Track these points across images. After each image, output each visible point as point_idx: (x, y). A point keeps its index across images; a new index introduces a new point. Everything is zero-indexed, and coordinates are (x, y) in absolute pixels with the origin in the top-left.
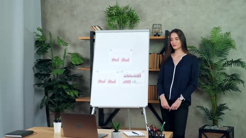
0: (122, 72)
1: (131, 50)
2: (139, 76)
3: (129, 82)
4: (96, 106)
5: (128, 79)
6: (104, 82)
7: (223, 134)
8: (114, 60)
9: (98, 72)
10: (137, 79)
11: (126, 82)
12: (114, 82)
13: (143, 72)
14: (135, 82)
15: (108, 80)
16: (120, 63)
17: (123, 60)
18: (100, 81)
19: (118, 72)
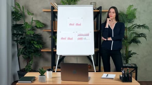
0: (77, 32)
1: (82, 18)
2: (88, 35)
3: (81, 39)
4: (61, 54)
5: (81, 37)
6: (65, 39)
7: (134, 69)
8: (71, 24)
9: (60, 32)
10: (87, 37)
11: (79, 39)
12: (72, 39)
13: (91, 32)
14: (85, 39)
15: (68, 37)
16: (75, 26)
17: (77, 24)
18: (62, 38)
19: (74, 32)
